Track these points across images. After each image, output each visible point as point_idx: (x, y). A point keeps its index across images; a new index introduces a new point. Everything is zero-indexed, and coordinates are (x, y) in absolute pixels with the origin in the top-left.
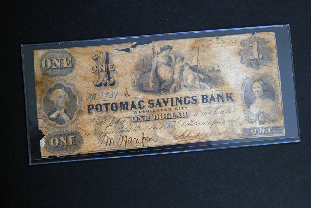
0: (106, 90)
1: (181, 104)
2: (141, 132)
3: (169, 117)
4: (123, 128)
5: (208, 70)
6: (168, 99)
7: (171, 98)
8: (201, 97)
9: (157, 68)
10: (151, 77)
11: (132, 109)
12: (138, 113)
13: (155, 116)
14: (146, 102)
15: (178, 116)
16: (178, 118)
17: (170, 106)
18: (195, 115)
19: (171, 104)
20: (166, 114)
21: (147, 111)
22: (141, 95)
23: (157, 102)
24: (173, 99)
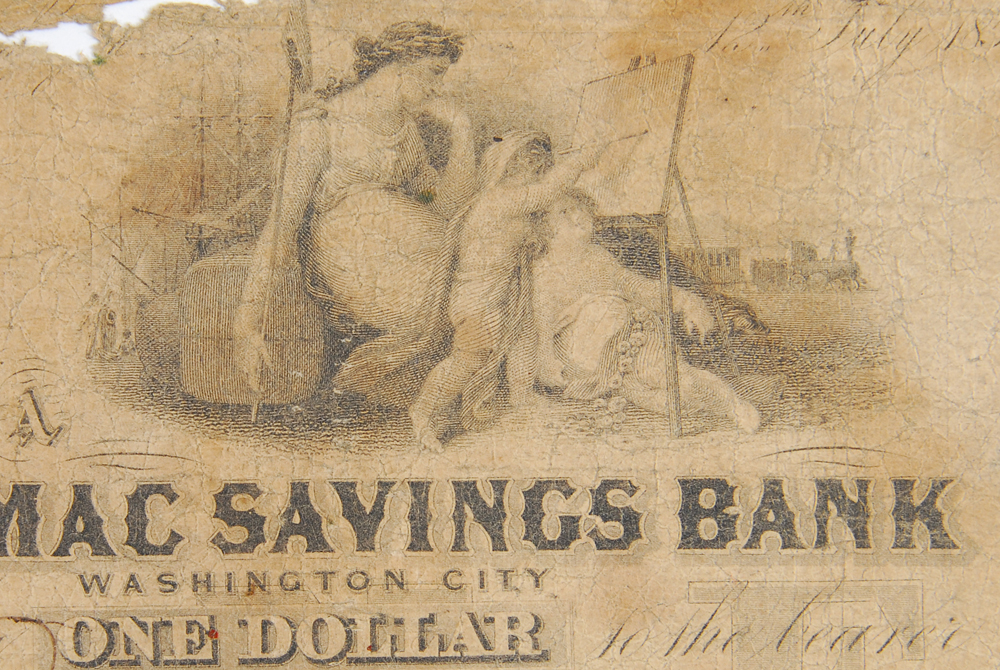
1: (499, 544)
3: (385, 651)
5: (755, 265)
6: (385, 486)
7: (412, 484)
8: (674, 497)
9: (310, 211)
10: (252, 289)
11: (71, 550)
12: (114, 594)
13: (264, 632)
14: (197, 504)
15: (463, 646)
16: (459, 659)
17: (401, 555)
18: (610, 649)
19: (412, 536)
20: (355, 617)
21: (195, 576)
22: (157, 437)
23: (288, 504)
24: (427, 493)
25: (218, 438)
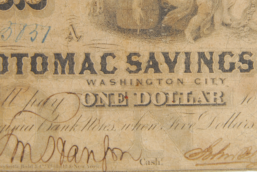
0: (22, 20)
1: (211, 71)
2: (103, 133)
3: (177, 102)
4: (58, 120)
6: (177, 54)
7: (185, 53)
11: (84, 73)
12: (97, 86)
13: (142, 97)
14: (122, 59)
15: (200, 101)
16: (199, 105)
17: (182, 74)
18: (244, 102)
19: (185, 68)
20: (168, 92)
21: (121, 80)
22: (110, 39)
23: (149, 59)
24: (190, 55)
25: (128, 39)
